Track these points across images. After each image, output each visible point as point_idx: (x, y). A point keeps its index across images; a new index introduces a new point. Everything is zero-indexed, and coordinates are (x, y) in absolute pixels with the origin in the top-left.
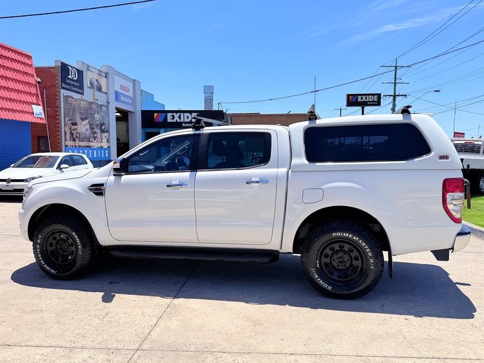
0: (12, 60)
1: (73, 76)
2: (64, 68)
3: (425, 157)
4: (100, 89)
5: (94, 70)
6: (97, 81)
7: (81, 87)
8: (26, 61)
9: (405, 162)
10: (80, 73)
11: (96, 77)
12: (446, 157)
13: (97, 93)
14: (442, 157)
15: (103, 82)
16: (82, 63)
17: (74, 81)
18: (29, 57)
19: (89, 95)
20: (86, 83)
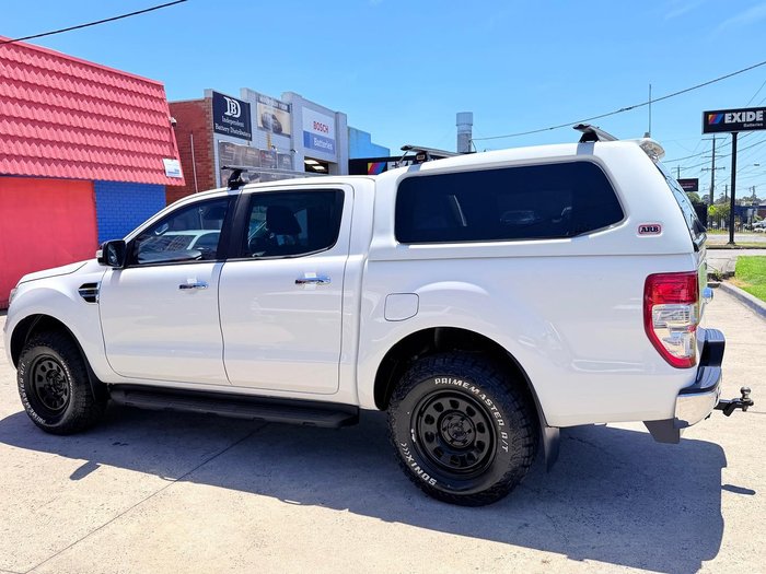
0: (132, 93)
1: (233, 111)
2: (219, 101)
3: (612, 229)
4: (278, 130)
5: (268, 101)
6: (274, 117)
7: (248, 128)
8: (155, 93)
9: (569, 240)
10: (245, 107)
11: (271, 111)
12: (655, 229)
13: (274, 137)
14: (646, 229)
15: (284, 119)
16: (248, 90)
17: (235, 119)
18: (159, 87)
19: (260, 139)
20: (256, 122)
